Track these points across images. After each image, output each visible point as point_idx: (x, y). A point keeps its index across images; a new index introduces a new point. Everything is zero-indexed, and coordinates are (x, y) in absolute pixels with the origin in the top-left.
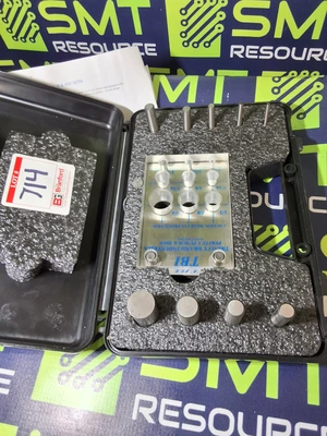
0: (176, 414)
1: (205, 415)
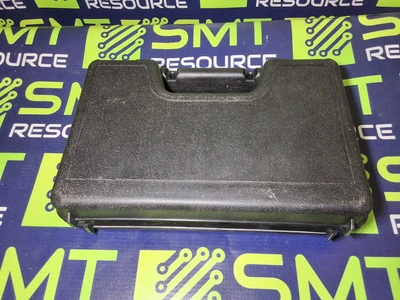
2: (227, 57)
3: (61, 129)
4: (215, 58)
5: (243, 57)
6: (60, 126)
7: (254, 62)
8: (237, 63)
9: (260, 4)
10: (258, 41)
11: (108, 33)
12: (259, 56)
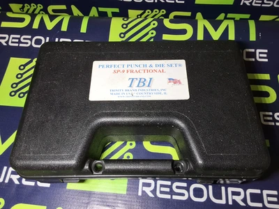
0: (168, 190)
1: (187, 189)
9: (244, 3)
11: (127, 25)
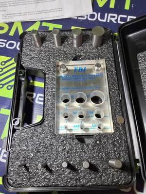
2: (106, 14)
3: (6, 43)
4: (99, 14)
5: (116, 15)
6: (6, 41)
7: (122, 19)
8: (112, 19)
10: (127, 7)
12: (126, 16)
